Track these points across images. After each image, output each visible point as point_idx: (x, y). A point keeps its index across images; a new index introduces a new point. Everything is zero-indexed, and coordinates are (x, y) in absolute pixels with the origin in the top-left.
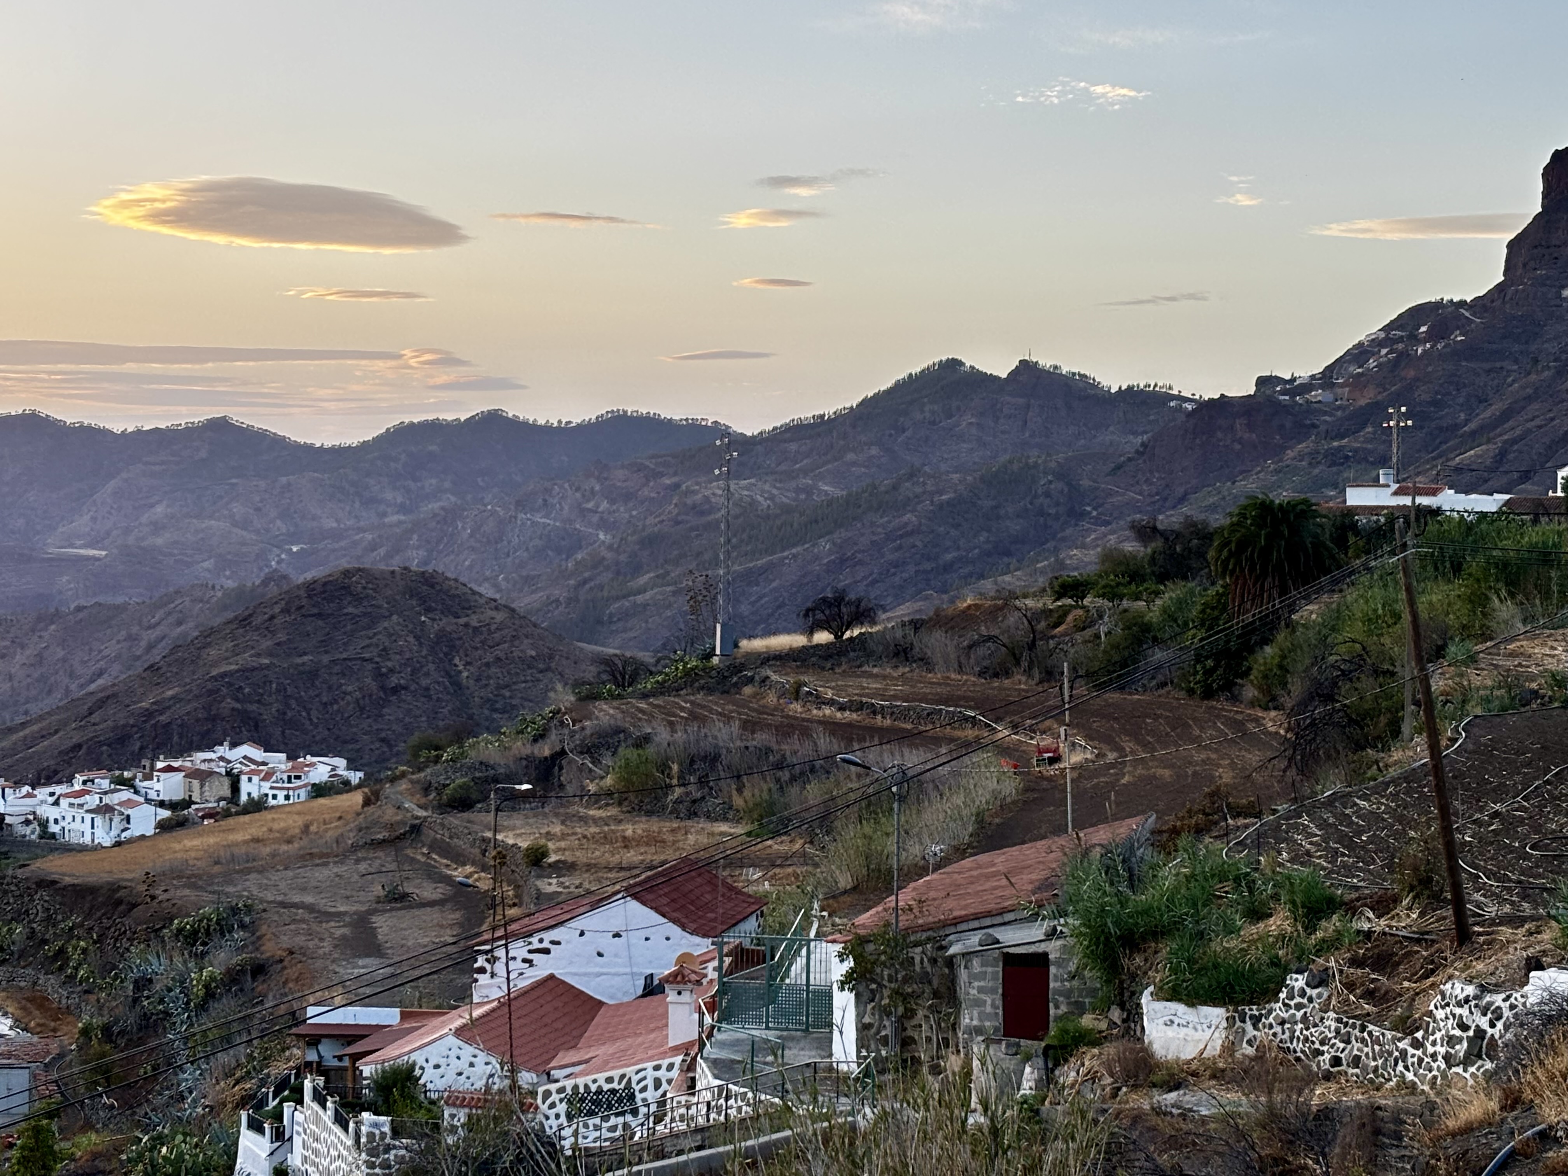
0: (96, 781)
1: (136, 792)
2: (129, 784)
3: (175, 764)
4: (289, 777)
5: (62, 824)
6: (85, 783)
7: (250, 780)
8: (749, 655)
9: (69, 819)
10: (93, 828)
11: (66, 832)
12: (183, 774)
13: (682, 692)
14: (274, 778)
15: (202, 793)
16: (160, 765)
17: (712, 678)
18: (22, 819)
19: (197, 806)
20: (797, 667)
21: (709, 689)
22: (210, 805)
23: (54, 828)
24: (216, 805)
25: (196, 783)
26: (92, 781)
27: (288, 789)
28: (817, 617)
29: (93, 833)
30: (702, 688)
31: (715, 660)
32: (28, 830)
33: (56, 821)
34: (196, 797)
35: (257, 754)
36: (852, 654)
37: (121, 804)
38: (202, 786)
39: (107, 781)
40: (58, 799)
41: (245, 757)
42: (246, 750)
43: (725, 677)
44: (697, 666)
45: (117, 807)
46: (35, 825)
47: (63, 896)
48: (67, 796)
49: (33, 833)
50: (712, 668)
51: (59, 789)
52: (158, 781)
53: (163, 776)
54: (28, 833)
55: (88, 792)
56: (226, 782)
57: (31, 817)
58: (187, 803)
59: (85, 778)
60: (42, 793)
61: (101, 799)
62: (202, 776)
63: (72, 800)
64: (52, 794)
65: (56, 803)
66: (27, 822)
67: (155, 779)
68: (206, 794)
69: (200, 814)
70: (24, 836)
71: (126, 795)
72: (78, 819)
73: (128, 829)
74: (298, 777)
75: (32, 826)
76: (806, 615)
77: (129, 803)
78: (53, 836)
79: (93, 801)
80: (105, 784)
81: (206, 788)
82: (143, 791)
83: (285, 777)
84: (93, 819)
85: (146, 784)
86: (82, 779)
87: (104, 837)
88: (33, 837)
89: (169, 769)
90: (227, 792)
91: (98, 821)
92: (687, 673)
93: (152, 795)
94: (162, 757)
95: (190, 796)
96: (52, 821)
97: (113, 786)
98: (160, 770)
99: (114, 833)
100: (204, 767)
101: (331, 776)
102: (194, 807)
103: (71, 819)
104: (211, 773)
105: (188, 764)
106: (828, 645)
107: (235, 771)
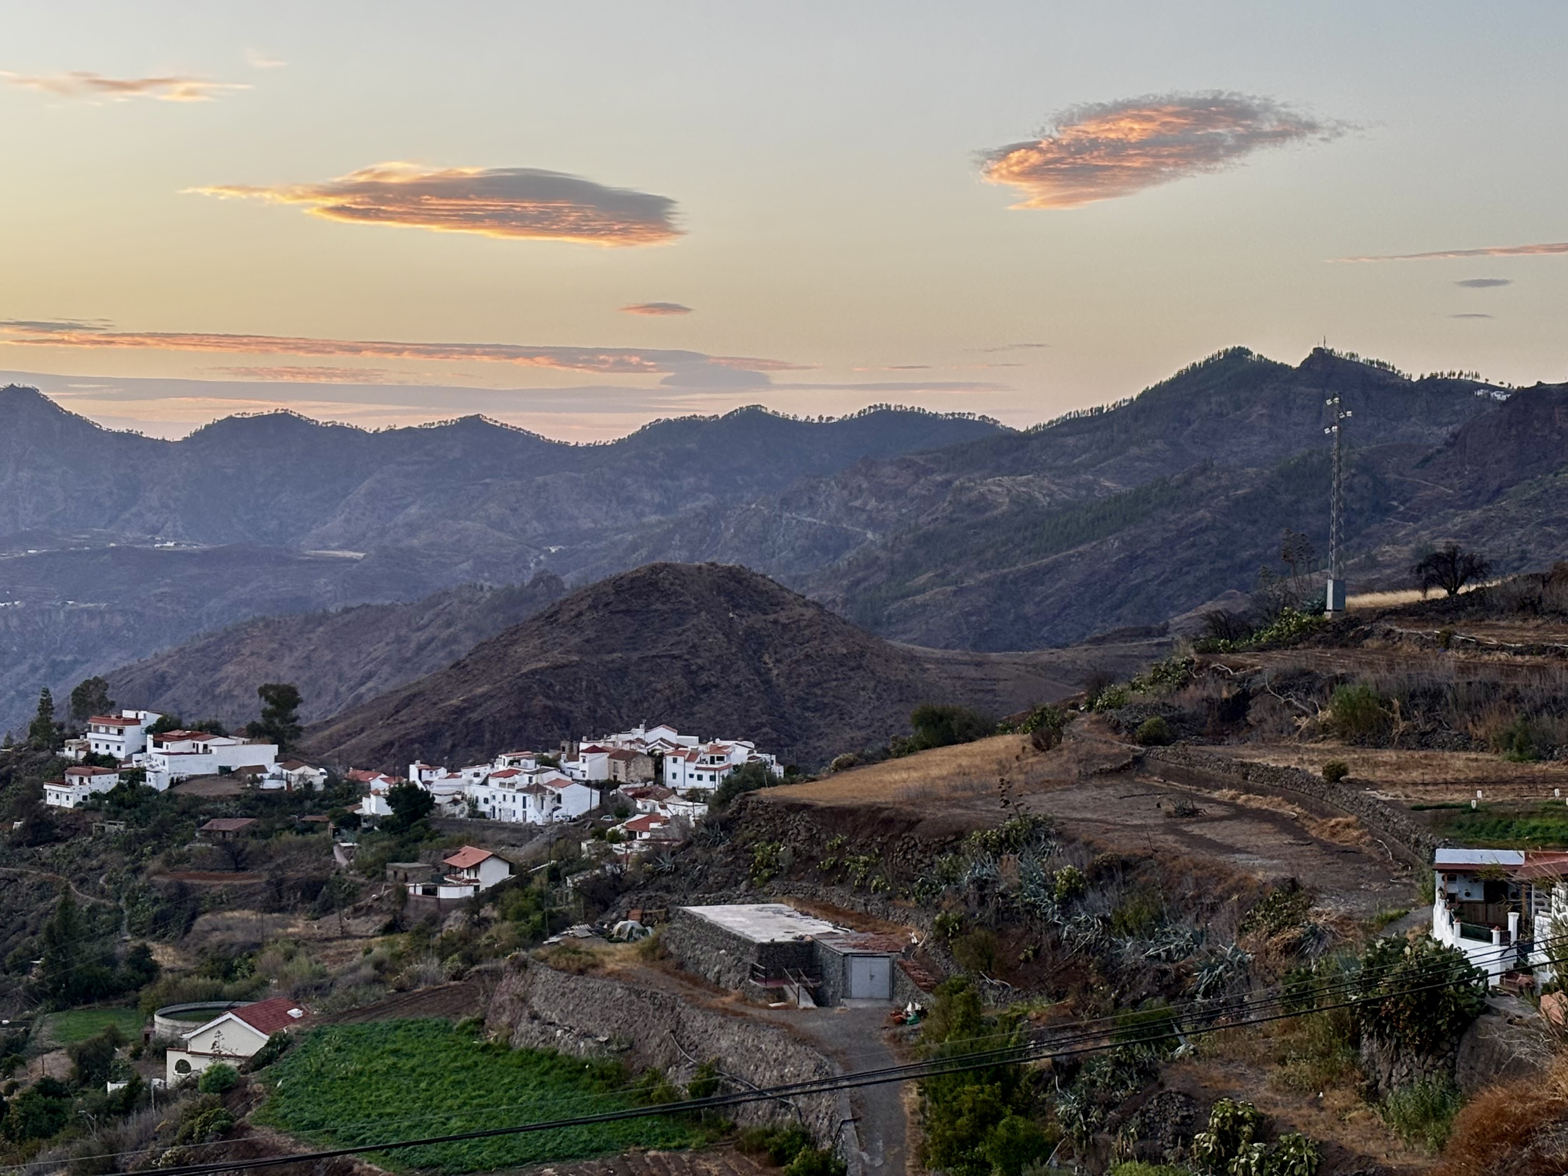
0: (522, 761)
1: (563, 772)
2: (553, 764)
3: (600, 745)
4: (712, 758)
5: (492, 803)
6: (511, 763)
7: (675, 761)
8: (1360, 610)
9: (500, 797)
10: (524, 806)
11: (497, 811)
12: (608, 755)
13: (1299, 646)
14: (698, 760)
15: (627, 774)
16: (583, 746)
17: (1327, 632)
18: (450, 799)
19: (625, 786)
20: (1415, 621)
21: (1326, 643)
22: (637, 785)
23: (484, 808)
24: (643, 785)
25: (621, 764)
26: (519, 761)
27: (715, 770)
28: (1431, 572)
29: (525, 812)
30: (1319, 642)
31: (1328, 615)
32: (457, 810)
33: (486, 801)
34: (621, 777)
35: (671, 735)
36: (1470, 608)
37: (550, 783)
38: (627, 767)
39: (533, 761)
40: (487, 778)
41: (661, 739)
42: (661, 732)
43: (1342, 632)
44: (1311, 622)
45: (549, 787)
46: (465, 804)
47: (822, 817)
48: (496, 775)
49: (462, 812)
50: (1327, 623)
51: (485, 770)
52: (584, 761)
53: (589, 756)
54: (457, 812)
55: (517, 772)
56: (650, 762)
57: (459, 797)
58: (615, 784)
59: (511, 758)
60: (467, 773)
61: (530, 779)
62: (628, 757)
63: (502, 780)
64: (477, 775)
65: (485, 783)
66: (455, 802)
67: (581, 759)
68: (632, 774)
69: (630, 794)
70: (454, 815)
71: (554, 775)
72: (509, 797)
73: (559, 808)
74: (721, 759)
75: (460, 807)
76: (1419, 571)
77: (557, 783)
78: (483, 815)
79: (522, 780)
80: (531, 764)
81: (632, 769)
82: (568, 772)
83: (708, 759)
84: (524, 798)
85: (571, 764)
86: (507, 760)
87: (535, 815)
88: (462, 816)
89: (594, 750)
90: (650, 772)
91: (530, 799)
92: (1301, 627)
93: (578, 775)
94: (584, 738)
95: (615, 777)
96: (481, 800)
97: (538, 766)
98: (583, 751)
99: (546, 812)
100: (627, 747)
101: (749, 758)
102: (622, 786)
103: (501, 799)
104: (635, 754)
105: (610, 745)
106: (1444, 601)
107: (657, 752)
